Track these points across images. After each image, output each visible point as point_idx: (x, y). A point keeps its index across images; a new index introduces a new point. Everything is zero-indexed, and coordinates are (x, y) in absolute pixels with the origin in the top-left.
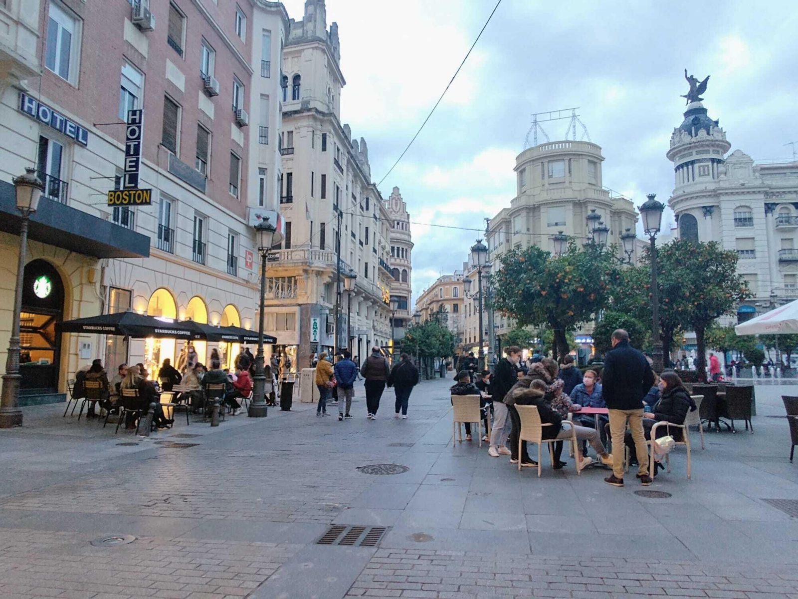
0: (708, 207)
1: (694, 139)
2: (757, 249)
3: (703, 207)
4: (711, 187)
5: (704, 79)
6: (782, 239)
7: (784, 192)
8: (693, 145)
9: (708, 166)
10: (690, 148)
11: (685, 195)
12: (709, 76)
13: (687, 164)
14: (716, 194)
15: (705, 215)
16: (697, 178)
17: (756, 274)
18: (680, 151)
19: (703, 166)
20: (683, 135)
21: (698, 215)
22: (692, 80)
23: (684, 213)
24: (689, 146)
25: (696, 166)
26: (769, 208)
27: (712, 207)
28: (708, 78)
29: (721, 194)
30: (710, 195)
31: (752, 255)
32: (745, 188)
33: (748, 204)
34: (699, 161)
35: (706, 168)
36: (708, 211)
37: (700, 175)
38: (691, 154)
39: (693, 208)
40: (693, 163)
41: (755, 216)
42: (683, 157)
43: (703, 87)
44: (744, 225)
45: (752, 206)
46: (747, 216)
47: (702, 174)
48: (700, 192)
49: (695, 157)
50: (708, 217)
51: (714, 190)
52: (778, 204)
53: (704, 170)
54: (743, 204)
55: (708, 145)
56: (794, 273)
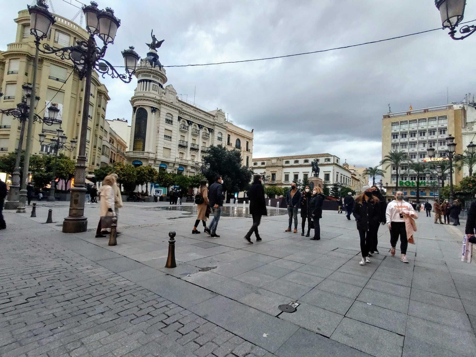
0: (155, 108)
1: (153, 68)
2: (173, 137)
3: (152, 107)
4: (158, 98)
5: (161, 40)
6: (181, 136)
7: (185, 113)
8: (152, 71)
9: (157, 86)
10: (150, 72)
11: (144, 97)
12: (164, 40)
13: (147, 81)
14: (159, 102)
15: (152, 111)
16: (151, 91)
17: (170, 149)
18: (144, 72)
19: (155, 85)
20: (147, 63)
21: (149, 110)
22: (154, 38)
23: (141, 106)
24: (150, 71)
25: (152, 83)
26: (179, 118)
27: (156, 108)
28: (163, 41)
29: (162, 103)
30: (156, 102)
31: (170, 139)
32: (172, 105)
33: (172, 114)
34: (153, 81)
35: (156, 87)
36: (154, 110)
37: (153, 90)
38: (150, 76)
39: (147, 106)
40: (150, 81)
41: (174, 120)
42: (145, 75)
43: (159, 44)
44: (169, 123)
45: (173, 115)
46: (171, 119)
47: (154, 89)
48: (152, 98)
49: (151, 78)
50: (154, 114)
51: (159, 100)
52: (182, 118)
53: (155, 87)
54: (170, 113)
55: (159, 75)
56: (183, 152)
